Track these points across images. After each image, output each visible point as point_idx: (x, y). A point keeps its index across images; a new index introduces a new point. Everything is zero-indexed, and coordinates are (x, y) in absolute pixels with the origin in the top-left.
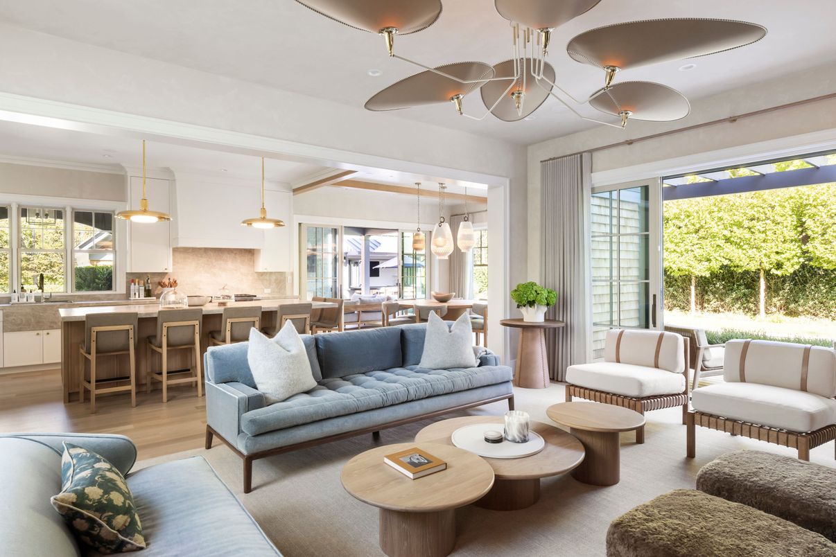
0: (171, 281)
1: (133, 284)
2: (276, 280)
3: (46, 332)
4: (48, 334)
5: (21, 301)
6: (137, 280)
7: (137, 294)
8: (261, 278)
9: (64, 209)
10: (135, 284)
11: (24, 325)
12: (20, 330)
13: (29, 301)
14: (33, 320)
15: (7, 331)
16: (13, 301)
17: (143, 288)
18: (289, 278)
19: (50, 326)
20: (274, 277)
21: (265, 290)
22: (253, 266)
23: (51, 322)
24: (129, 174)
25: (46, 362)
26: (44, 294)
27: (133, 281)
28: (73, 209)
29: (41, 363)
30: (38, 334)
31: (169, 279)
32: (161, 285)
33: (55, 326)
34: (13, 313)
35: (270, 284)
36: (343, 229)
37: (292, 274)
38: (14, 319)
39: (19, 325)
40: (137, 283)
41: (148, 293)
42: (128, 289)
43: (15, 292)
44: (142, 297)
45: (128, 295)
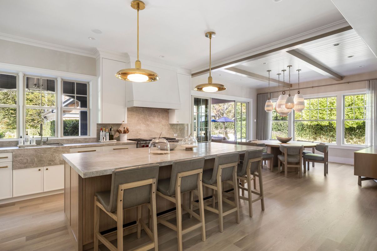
0: (125, 129)
1: (101, 131)
2: (180, 128)
3: (45, 168)
4: (47, 169)
5: (26, 144)
6: (104, 129)
7: (105, 138)
8: (172, 127)
9: (56, 79)
10: (103, 132)
11: (29, 164)
12: (26, 167)
13: (32, 144)
14: (36, 159)
15: (16, 169)
16: (20, 145)
17: (108, 134)
18: (186, 127)
19: (48, 164)
20: (178, 127)
21: (174, 134)
22: (168, 120)
23: (50, 161)
24: (101, 56)
25: (45, 191)
26: (43, 139)
27: (101, 129)
28: (62, 79)
29: (42, 192)
30: (40, 170)
31: (124, 128)
32: (119, 132)
33: (52, 163)
34: (21, 154)
35: (177, 131)
36: (211, 99)
37: (188, 125)
38: (21, 159)
39: (25, 163)
40: (104, 131)
41: (111, 138)
42: (98, 134)
43: (21, 137)
44: (108, 140)
45: (98, 139)
